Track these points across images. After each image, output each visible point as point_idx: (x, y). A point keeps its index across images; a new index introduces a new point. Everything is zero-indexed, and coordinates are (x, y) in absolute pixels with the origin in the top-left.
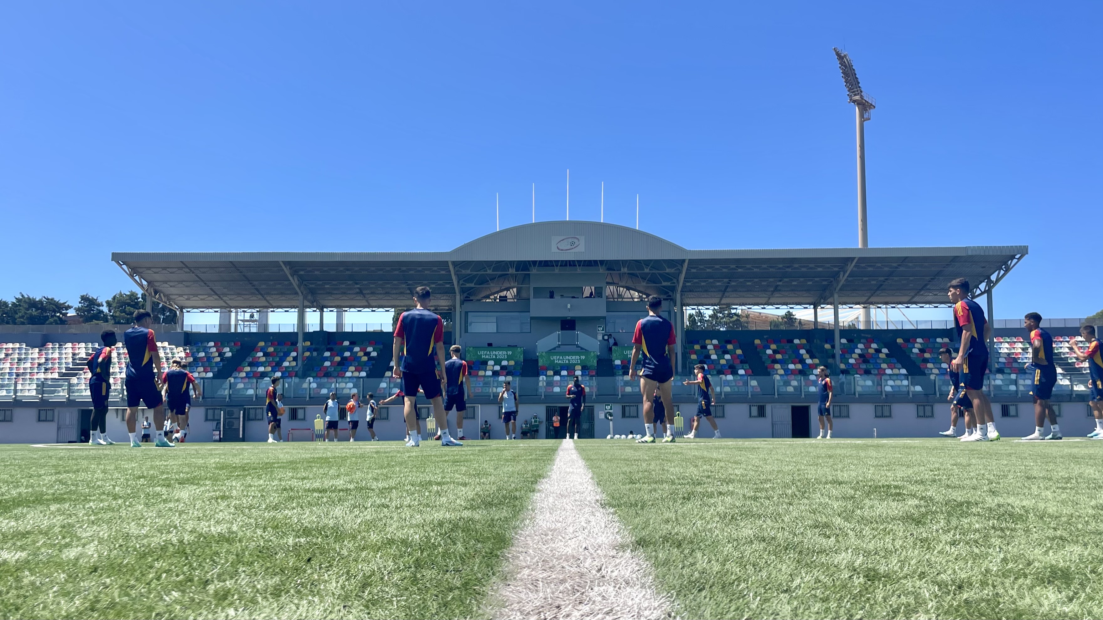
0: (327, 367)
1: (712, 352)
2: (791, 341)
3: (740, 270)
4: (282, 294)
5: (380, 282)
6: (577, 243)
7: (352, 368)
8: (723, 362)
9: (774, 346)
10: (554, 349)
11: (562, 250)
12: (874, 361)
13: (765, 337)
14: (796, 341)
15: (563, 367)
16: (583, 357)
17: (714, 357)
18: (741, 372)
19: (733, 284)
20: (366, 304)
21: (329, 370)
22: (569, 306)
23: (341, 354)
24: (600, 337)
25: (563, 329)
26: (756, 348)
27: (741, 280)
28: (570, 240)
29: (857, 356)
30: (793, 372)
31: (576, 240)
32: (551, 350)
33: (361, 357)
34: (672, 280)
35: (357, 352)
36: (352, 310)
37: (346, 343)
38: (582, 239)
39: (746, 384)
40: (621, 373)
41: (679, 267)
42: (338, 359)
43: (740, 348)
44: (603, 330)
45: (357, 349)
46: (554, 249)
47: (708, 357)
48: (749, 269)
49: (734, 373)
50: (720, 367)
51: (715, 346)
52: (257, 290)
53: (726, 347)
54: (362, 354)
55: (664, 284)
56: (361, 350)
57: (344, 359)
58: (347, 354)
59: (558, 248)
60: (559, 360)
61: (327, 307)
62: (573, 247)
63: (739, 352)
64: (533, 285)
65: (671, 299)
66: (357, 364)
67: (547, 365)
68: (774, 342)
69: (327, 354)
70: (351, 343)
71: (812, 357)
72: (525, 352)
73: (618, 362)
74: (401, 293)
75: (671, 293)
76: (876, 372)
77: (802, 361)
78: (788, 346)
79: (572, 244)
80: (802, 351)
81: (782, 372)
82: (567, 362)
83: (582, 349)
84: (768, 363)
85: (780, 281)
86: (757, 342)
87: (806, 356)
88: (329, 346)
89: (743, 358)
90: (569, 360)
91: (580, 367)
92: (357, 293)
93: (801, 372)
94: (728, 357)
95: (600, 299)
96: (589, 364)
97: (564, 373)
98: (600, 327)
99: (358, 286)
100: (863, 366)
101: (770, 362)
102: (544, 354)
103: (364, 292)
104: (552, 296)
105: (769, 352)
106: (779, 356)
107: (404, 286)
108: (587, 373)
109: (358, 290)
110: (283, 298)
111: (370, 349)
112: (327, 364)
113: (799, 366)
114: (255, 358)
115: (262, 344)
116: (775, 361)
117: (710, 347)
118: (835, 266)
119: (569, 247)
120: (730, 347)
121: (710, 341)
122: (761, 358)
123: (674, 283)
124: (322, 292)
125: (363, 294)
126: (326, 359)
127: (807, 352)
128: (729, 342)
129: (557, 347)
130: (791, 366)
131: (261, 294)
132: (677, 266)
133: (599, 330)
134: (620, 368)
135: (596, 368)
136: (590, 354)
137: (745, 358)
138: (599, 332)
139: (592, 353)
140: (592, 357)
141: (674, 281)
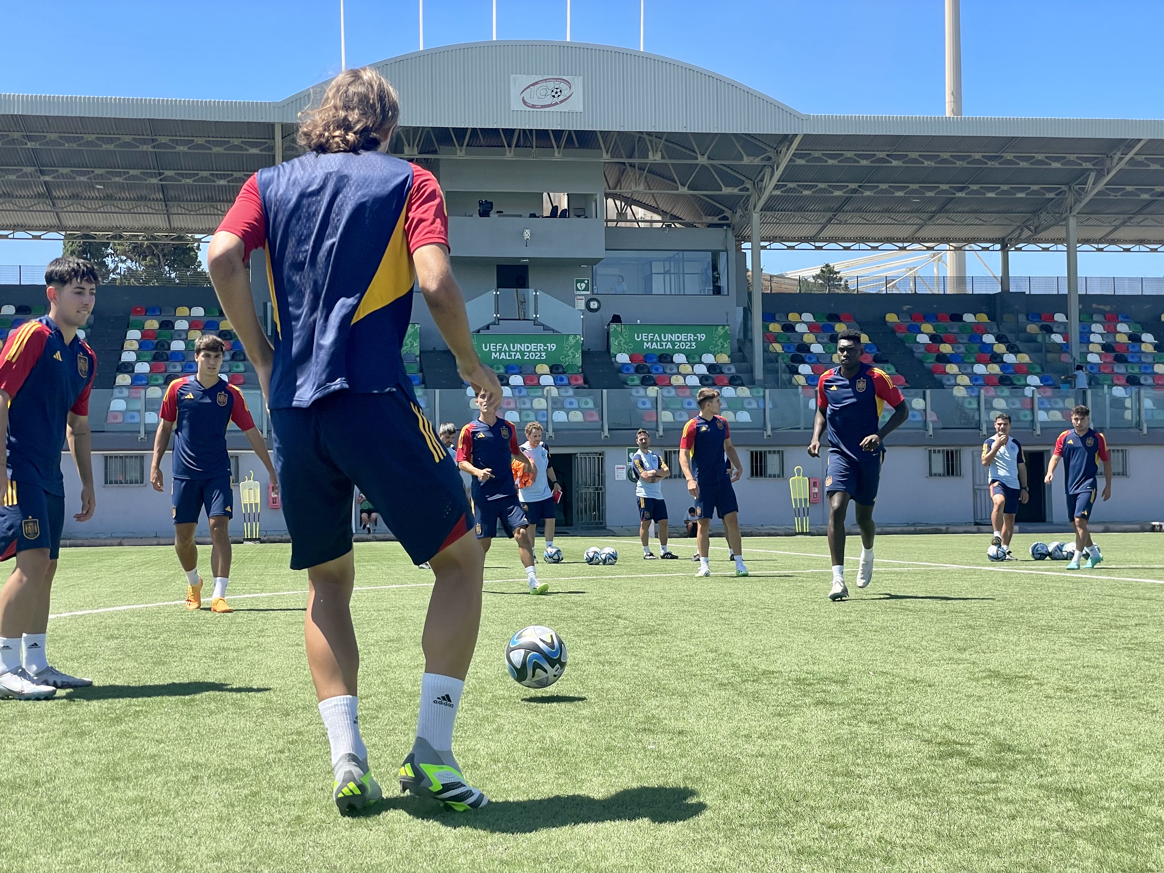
1: (809, 338)
2: (957, 318)
3: (895, 163)
5: (98, 171)
6: (566, 93)
9: (927, 328)
10: (488, 327)
11: (533, 106)
12: (1136, 360)
13: (905, 308)
14: (969, 318)
15: (512, 368)
16: (553, 347)
17: (817, 348)
19: (868, 193)
20: (55, 222)
22: (527, 234)
24: (581, 304)
25: (501, 285)
26: (893, 332)
27: (884, 186)
28: (551, 85)
29: (1099, 349)
30: (988, 381)
31: (563, 86)
32: (478, 331)
34: (743, 182)
36: (18, 234)
38: (578, 83)
40: (637, 382)
41: (771, 153)
44: (586, 289)
46: (516, 105)
47: (805, 348)
48: (914, 161)
51: (812, 328)
53: (833, 326)
55: (726, 191)
59: (525, 102)
60: (500, 351)
62: (556, 100)
65: (728, 226)
68: (926, 319)
70: (19, 310)
71: (1013, 349)
72: (423, 336)
73: (623, 358)
74: (141, 198)
75: (728, 213)
76: (1150, 381)
77: (996, 358)
78: (954, 327)
79: (557, 92)
80: (989, 338)
81: (965, 380)
82: (519, 356)
83: (546, 328)
84: (930, 362)
85: (961, 189)
86: (891, 318)
87: (1000, 348)
89: (875, 350)
90: (522, 353)
91: (546, 369)
92: (40, 196)
93: (1003, 381)
95: (581, 219)
96: (565, 361)
97: (516, 380)
98: (583, 281)
99: (47, 178)
100: (1119, 369)
101: (933, 360)
103: (56, 193)
105: (923, 339)
106: (946, 348)
107: (155, 181)
108: (566, 381)
109: (42, 190)
113: (995, 369)
116: (944, 359)
117: (800, 328)
118: (1086, 160)
119: (549, 100)
121: (796, 315)
122: (912, 352)
123: (748, 190)
125: (53, 199)
127: (1000, 339)
128: (835, 318)
129: (494, 323)
130: (980, 369)
132: (765, 151)
133: (578, 290)
134: (632, 370)
135: (580, 370)
136: (567, 339)
137: (879, 350)
138: (578, 293)
139: (571, 338)
140: (571, 348)
141: (748, 185)
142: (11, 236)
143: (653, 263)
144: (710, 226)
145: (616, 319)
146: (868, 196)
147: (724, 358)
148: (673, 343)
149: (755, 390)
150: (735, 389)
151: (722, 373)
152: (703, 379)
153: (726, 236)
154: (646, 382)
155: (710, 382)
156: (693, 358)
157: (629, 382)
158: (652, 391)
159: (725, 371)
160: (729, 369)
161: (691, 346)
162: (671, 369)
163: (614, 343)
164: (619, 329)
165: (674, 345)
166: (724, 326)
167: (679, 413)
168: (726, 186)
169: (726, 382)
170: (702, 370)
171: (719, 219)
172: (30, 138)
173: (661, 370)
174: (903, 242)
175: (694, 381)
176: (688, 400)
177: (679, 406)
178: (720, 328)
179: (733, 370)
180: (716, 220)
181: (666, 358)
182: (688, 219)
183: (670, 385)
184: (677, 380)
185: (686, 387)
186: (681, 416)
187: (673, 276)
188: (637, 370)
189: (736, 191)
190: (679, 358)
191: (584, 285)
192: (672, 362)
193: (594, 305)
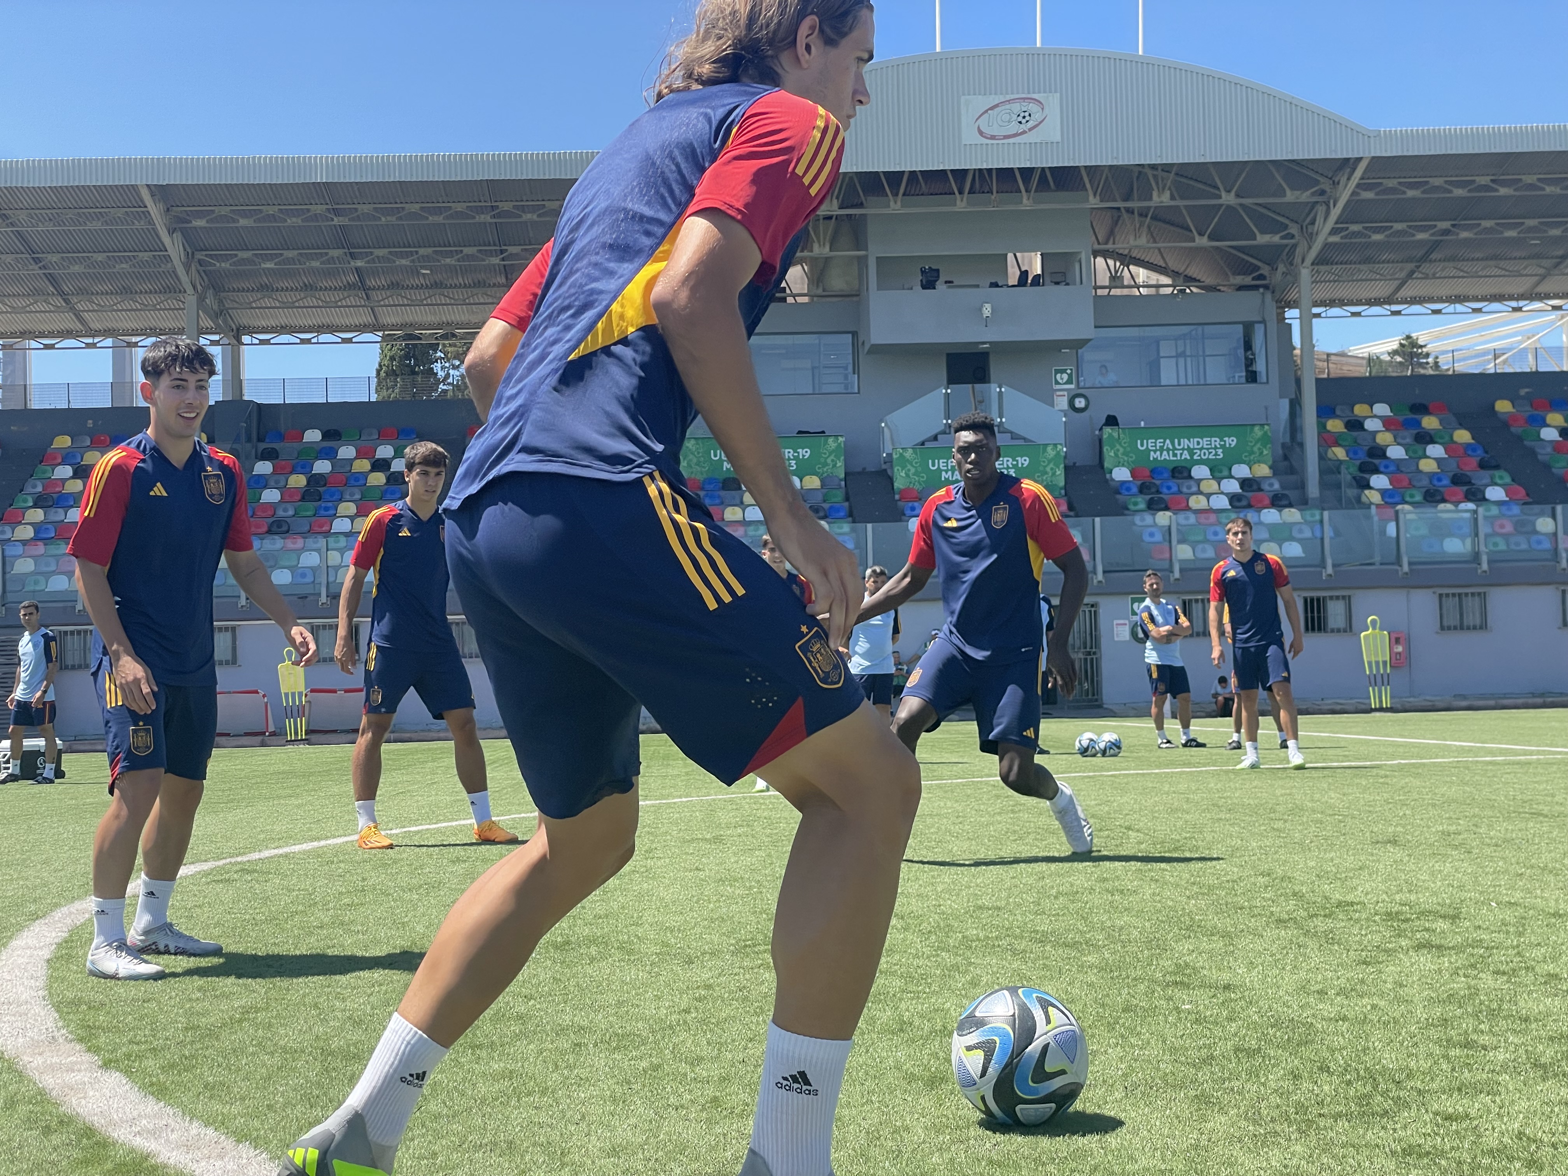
0: (272, 506)
1: (1384, 438)
3: (1503, 191)
4: (127, 291)
5: (422, 251)
6: (1037, 116)
7: (348, 508)
8: (1427, 466)
9: (1556, 418)
10: (935, 438)
11: (993, 137)
13: (1523, 392)
16: (1024, 462)
17: (1396, 452)
18: (1495, 493)
19: (1464, 235)
20: (368, 319)
21: (280, 513)
22: (987, 310)
23: (305, 468)
24: (1062, 403)
25: (952, 380)
26: (1507, 426)
27: (1487, 224)
28: (1017, 108)
31: (1033, 107)
32: (923, 444)
33: (365, 475)
34: (1286, 227)
35: (350, 462)
36: (324, 338)
37: (313, 436)
38: (1053, 102)
39: (1525, 528)
40: (1142, 506)
41: (1326, 185)
42: (298, 481)
43: (1462, 426)
44: (1069, 382)
45: (347, 452)
46: (970, 137)
47: (1379, 452)
48: (1532, 187)
49: (1476, 496)
50: (1425, 482)
51: (1388, 423)
52: (52, 279)
53: (1418, 423)
54: (364, 465)
55: (1263, 239)
56: (360, 455)
57: (315, 480)
58: (322, 467)
59: (981, 133)
61: (251, 331)
62: (1023, 127)
63: (1463, 436)
64: (875, 250)
65: (1266, 287)
66: (358, 496)
67: (917, 487)
68: (1554, 405)
69: (264, 468)
70: (326, 436)
72: (849, 453)
73: (1121, 474)
74: (479, 284)
75: (1265, 270)
79: (1025, 117)
83: (1015, 436)
84: (1560, 466)
86: (1503, 406)
88: (262, 446)
89: (1480, 452)
92: (350, 286)
94: (1436, 450)
95: (1062, 287)
98: (1064, 371)
99: (359, 263)
102: (909, 454)
103: (371, 282)
104: (929, 284)
105: (1549, 434)
107: (496, 261)
109: (352, 278)
110: (126, 305)
111: (385, 451)
112: (271, 496)
114: (50, 483)
115: (63, 442)
117: (1371, 425)
119: (1014, 128)
120: (1430, 422)
121: (1366, 407)
122: (1533, 453)
123: (1293, 237)
124: (246, 285)
125: (366, 289)
126: (263, 482)
128: (1422, 409)
129: (944, 432)
131: (62, 294)
132: (1317, 182)
133: (1057, 383)
134: (1135, 490)
135: (1063, 492)
136: (1045, 450)
137: (1486, 452)
138: (1058, 387)
139: (1049, 448)
140: (1050, 462)
141: (1294, 229)
142: (314, 341)
143: (1162, 343)
144: (1241, 288)
145: (1112, 421)
146: (1466, 239)
147: (1263, 470)
148: (1191, 452)
149: (1308, 512)
150: (1280, 511)
151: (1260, 489)
152: (1234, 499)
153: (1263, 301)
154: (1154, 506)
155: (1244, 503)
156: (1219, 471)
157: (1131, 507)
158: (1163, 518)
159: (1265, 486)
160: (1271, 485)
161: (1216, 454)
162: (1189, 487)
163: (1109, 454)
164: (1115, 435)
165: (1192, 453)
166: (1262, 425)
167: (1200, 546)
168: (1263, 232)
169: (1267, 502)
170: (1233, 486)
171: (1253, 279)
172: (337, 212)
173: (1175, 489)
174: (1517, 299)
175: (1223, 502)
176: (1212, 529)
177: (1201, 538)
178: (1256, 428)
179: (1277, 486)
180: (1248, 280)
181: (1181, 472)
182: (1209, 281)
183: (1188, 508)
184: (1198, 502)
185: (1210, 511)
186: (1204, 550)
187: (1189, 359)
188: (1143, 489)
189: (1276, 239)
190: (1200, 472)
191: (1065, 377)
192: (1190, 477)
193: (1080, 403)
